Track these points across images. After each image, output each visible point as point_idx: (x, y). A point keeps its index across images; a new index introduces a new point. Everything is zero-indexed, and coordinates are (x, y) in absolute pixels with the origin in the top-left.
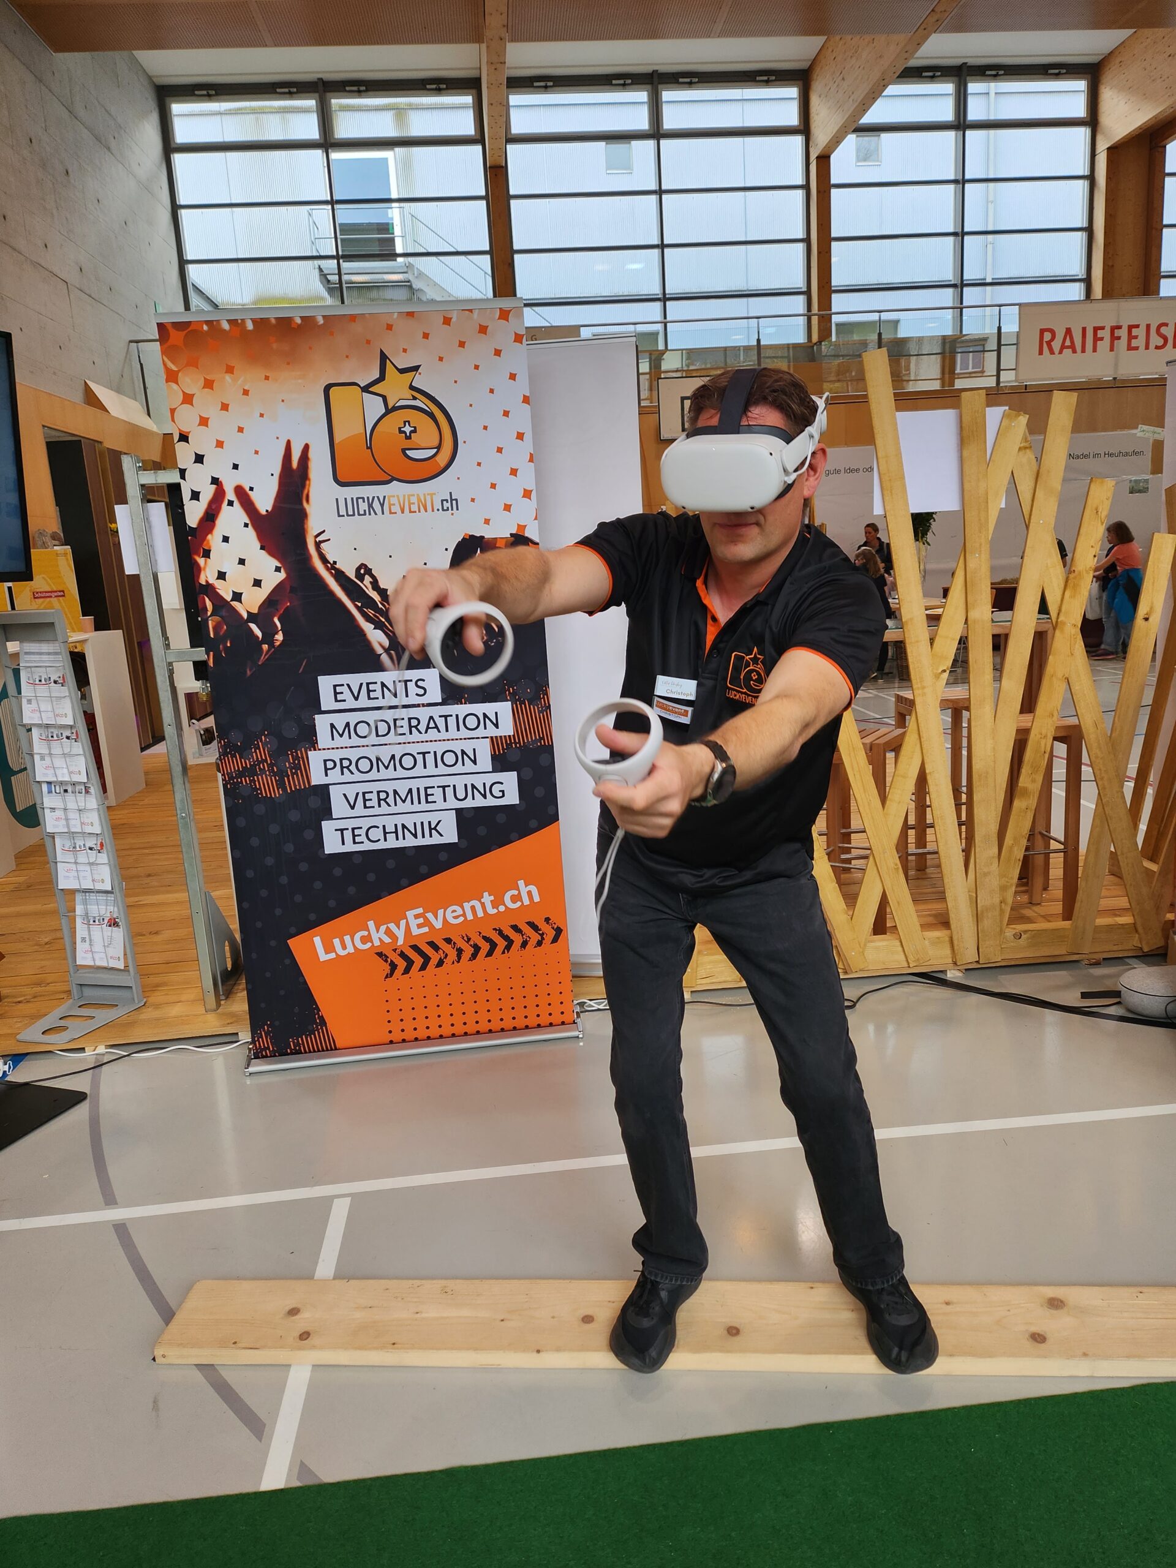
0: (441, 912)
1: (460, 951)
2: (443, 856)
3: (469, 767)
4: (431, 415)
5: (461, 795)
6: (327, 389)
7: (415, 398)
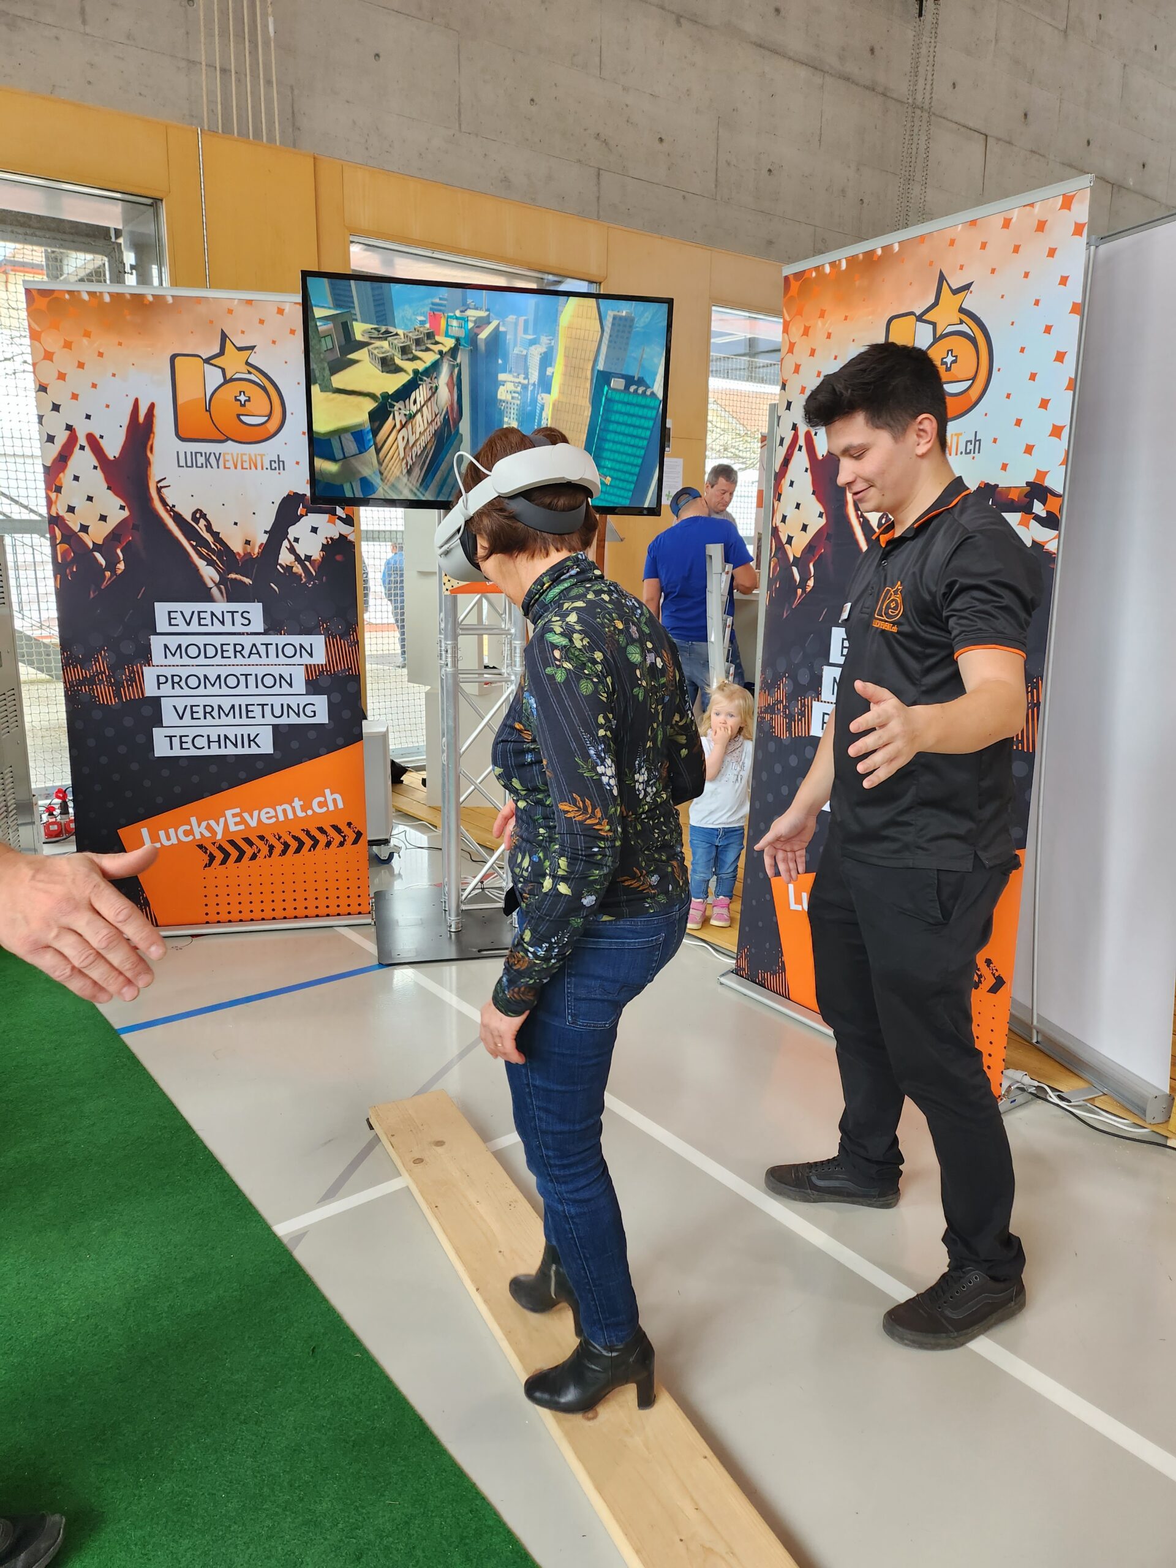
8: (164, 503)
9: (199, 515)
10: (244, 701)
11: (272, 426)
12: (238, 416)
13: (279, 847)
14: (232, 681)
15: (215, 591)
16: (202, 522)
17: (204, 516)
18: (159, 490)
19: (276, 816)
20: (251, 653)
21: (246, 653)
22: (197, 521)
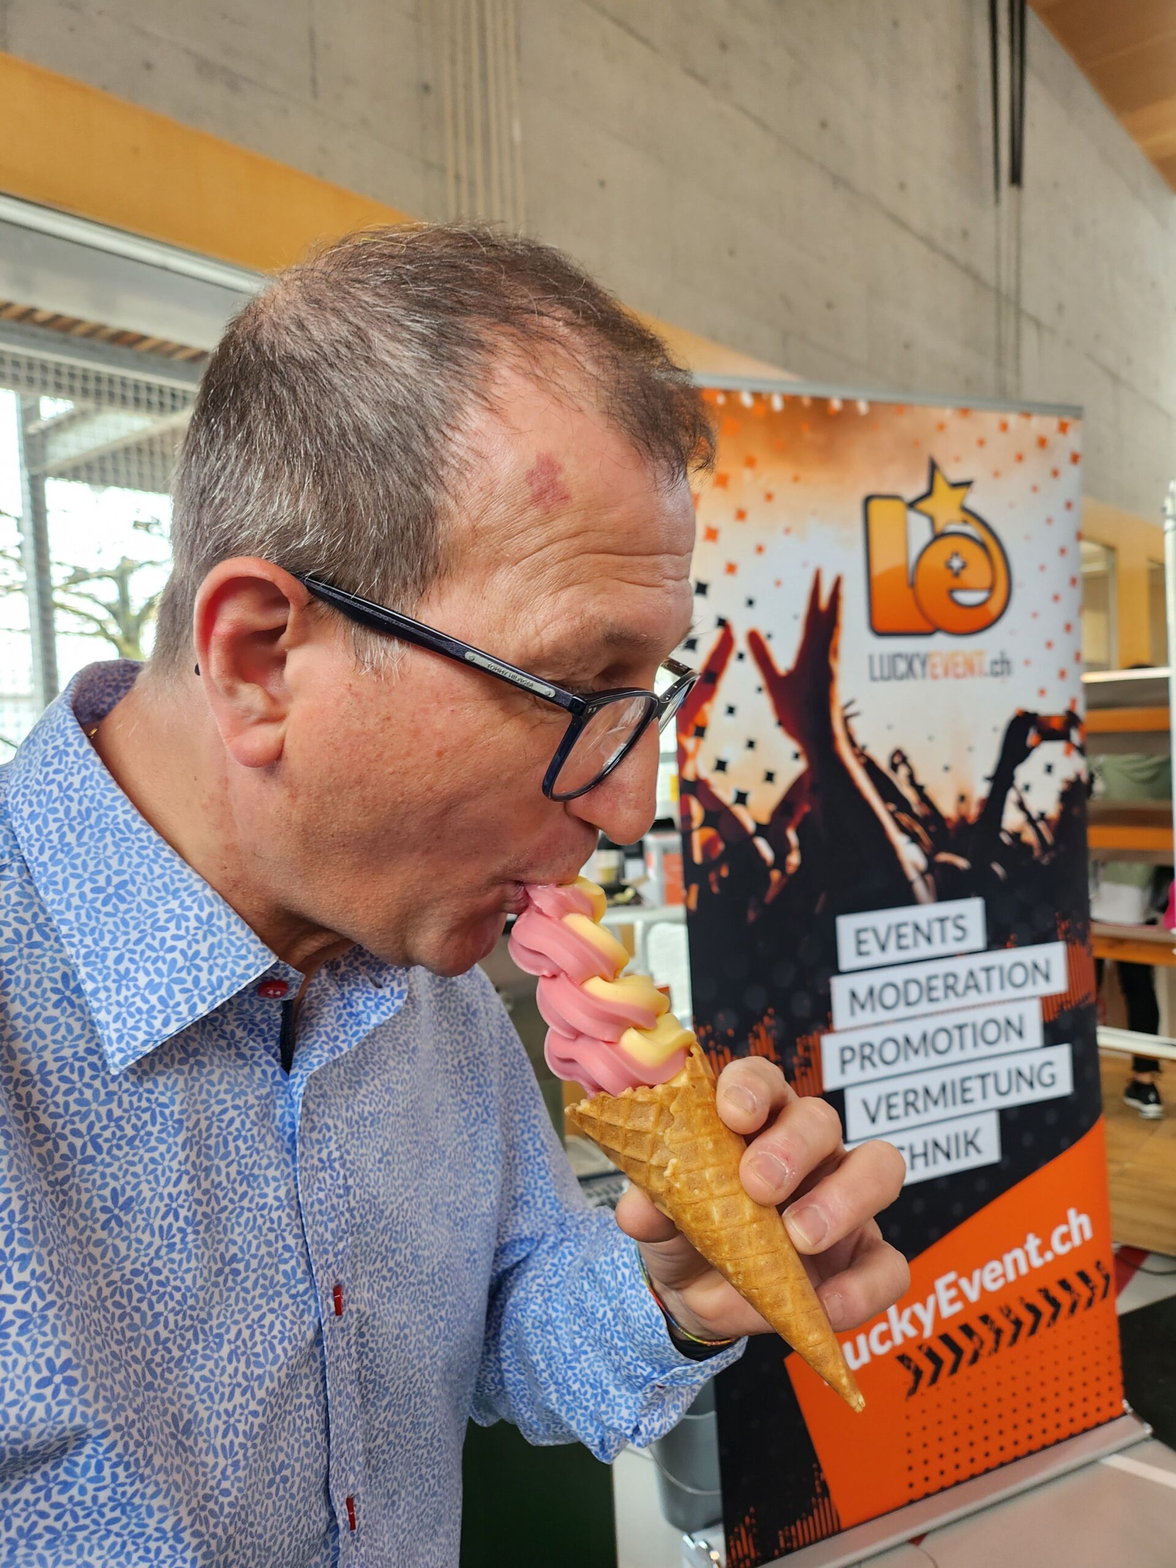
0: (976, 1275)
1: (998, 1332)
2: (981, 1185)
3: (1015, 1043)
4: (983, 546)
5: (1004, 1087)
6: (868, 500)
7: (965, 522)
8: (852, 743)
9: (899, 758)
10: (957, 1073)
11: (994, 607)
12: (951, 591)
13: (1008, 1329)
14: (942, 1041)
15: (920, 888)
16: (903, 771)
17: (904, 760)
18: (846, 719)
19: (1004, 1275)
20: (968, 987)
21: (960, 988)
22: (894, 767)
